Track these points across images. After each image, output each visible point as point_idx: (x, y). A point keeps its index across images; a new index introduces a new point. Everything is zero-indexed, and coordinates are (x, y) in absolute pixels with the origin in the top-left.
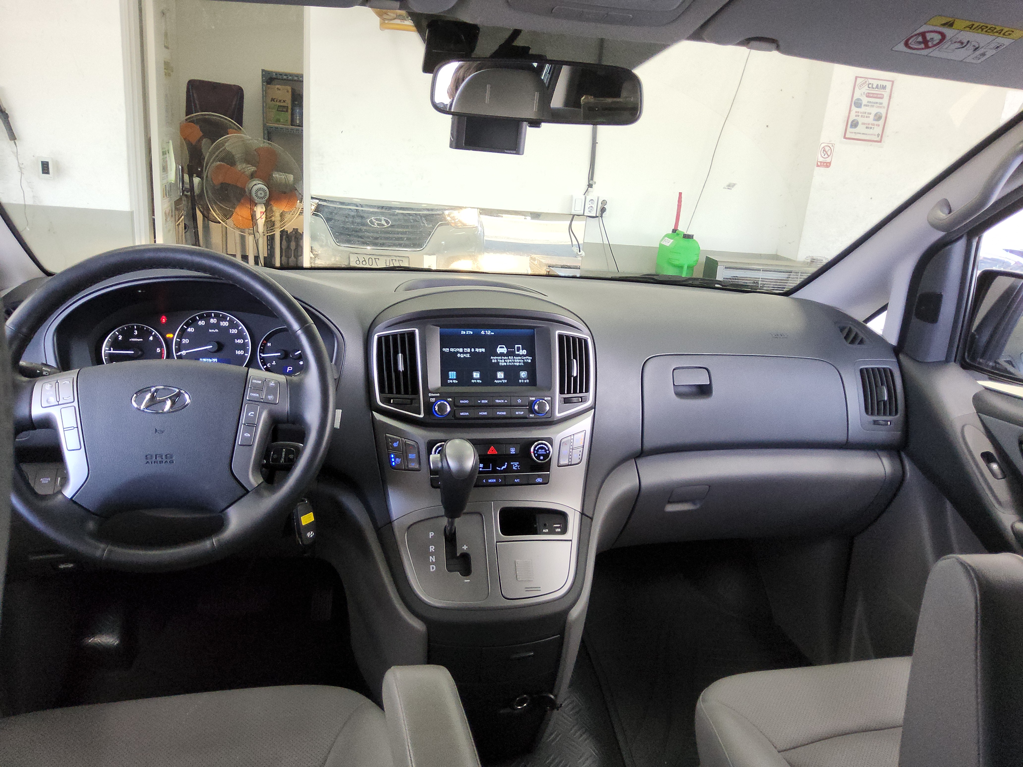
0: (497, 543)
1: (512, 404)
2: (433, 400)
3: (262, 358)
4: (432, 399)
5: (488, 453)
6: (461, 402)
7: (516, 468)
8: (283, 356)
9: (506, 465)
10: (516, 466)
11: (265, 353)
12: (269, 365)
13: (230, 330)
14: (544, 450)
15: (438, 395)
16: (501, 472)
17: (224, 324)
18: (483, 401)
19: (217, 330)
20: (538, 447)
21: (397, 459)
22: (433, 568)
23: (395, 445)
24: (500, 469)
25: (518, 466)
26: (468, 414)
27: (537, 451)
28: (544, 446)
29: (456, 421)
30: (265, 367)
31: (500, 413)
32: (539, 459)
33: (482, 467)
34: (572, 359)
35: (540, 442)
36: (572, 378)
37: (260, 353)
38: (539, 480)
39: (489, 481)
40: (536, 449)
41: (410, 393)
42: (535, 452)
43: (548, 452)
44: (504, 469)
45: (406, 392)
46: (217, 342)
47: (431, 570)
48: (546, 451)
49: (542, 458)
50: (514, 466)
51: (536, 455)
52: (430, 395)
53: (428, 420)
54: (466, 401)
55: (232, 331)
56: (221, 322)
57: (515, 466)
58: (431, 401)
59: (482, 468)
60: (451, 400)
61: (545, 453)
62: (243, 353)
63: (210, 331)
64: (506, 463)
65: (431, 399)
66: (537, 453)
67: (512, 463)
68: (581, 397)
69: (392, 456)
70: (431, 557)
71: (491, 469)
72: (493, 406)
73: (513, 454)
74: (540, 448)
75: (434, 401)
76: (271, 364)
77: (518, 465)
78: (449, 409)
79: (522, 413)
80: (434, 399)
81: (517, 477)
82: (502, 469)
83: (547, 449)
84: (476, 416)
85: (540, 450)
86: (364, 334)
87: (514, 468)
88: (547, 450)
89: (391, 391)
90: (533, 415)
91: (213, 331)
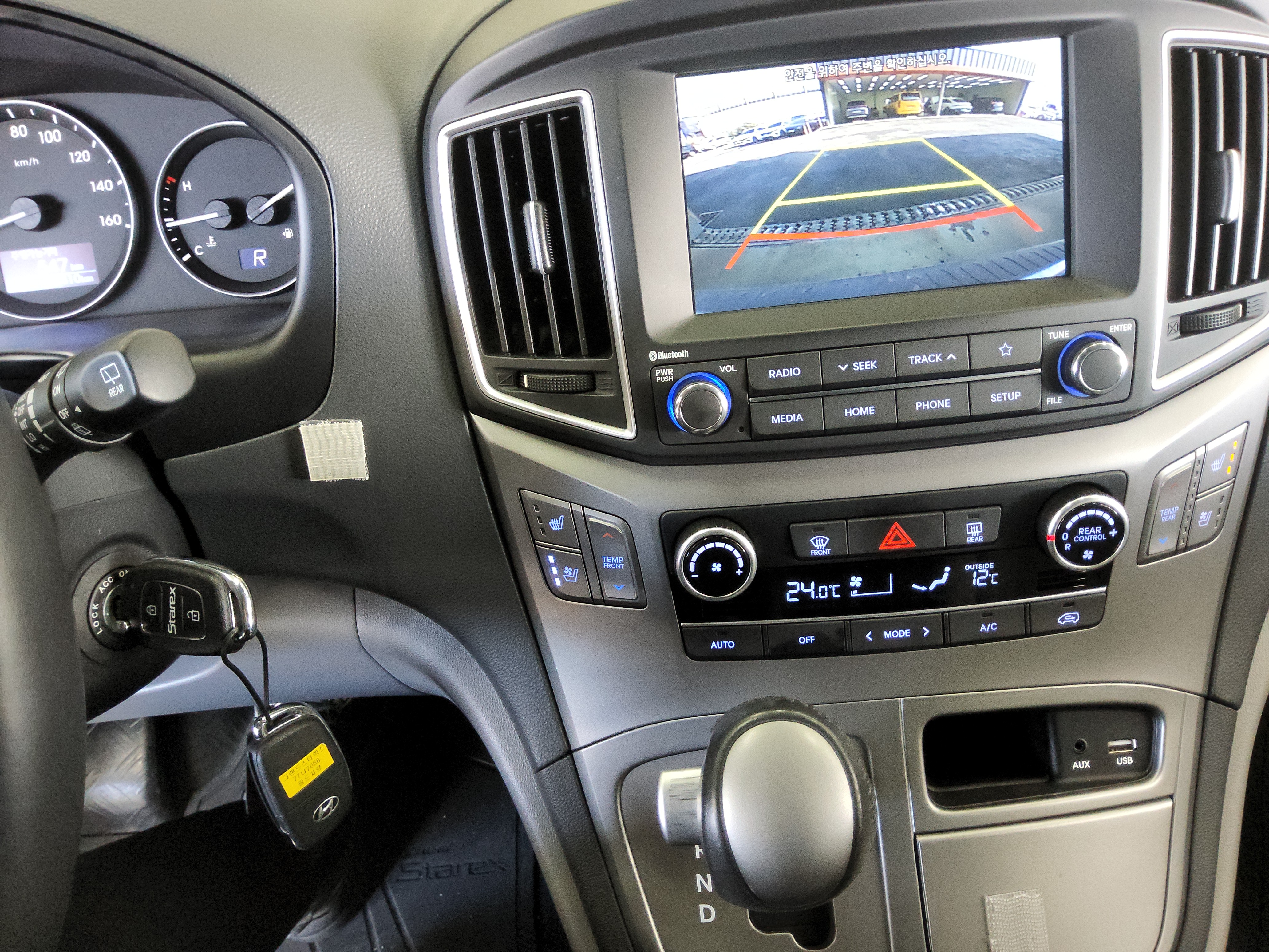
0: (920, 839)
1: (974, 367)
2: (665, 375)
3: (171, 233)
4: (664, 372)
5: (882, 547)
6: (772, 374)
7: (981, 581)
8: (228, 220)
9: (946, 576)
10: (984, 574)
11: (179, 215)
12: (199, 250)
13: (71, 154)
14: (1099, 529)
15: (684, 354)
16: (928, 600)
17: (49, 138)
18: (858, 366)
19: (35, 161)
20: (1075, 519)
21: (568, 570)
22: (707, 914)
23: (556, 525)
24: (923, 588)
25: (993, 576)
26: (800, 417)
27: (1074, 531)
28: (1099, 513)
29: (754, 446)
30: (187, 257)
31: (929, 405)
32: (1079, 560)
33: (859, 585)
34: (1221, 147)
35: (1083, 499)
36: (1217, 228)
37: (163, 215)
38: (1069, 618)
39: (888, 635)
40: (1069, 526)
41: (583, 351)
42: (1065, 536)
43: (1113, 533)
44: (938, 586)
45: (571, 350)
46: (36, 198)
47: (703, 920)
48: (1106, 528)
49: (1088, 555)
50: (975, 574)
51: (1068, 547)
52: (653, 356)
53: (657, 448)
54: (791, 372)
55: (75, 158)
56: (40, 133)
57: (979, 575)
58: (658, 379)
59: (860, 590)
60: (732, 369)
61: (1103, 537)
62: (120, 223)
63: (17, 164)
64: (947, 569)
65: (658, 372)
66: (1070, 540)
67: (968, 568)
68: (1244, 302)
69: (551, 559)
70: (699, 877)
71: (891, 592)
72: (898, 380)
73: (976, 544)
74: (1082, 523)
75: (668, 379)
76: (204, 245)
77: (991, 571)
78: (724, 404)
79: (1017, 395)
80: (670, 371)
81: (988, 615)
82: (932, 588)
83: (1111, 522)
84: (831, 425)
85: (1081, 531)
86: (404, 138)
87: (977, 582)
88: (1110, 528)
89: (518, 347)
90: (1060, 398)
91: (24, 162)
